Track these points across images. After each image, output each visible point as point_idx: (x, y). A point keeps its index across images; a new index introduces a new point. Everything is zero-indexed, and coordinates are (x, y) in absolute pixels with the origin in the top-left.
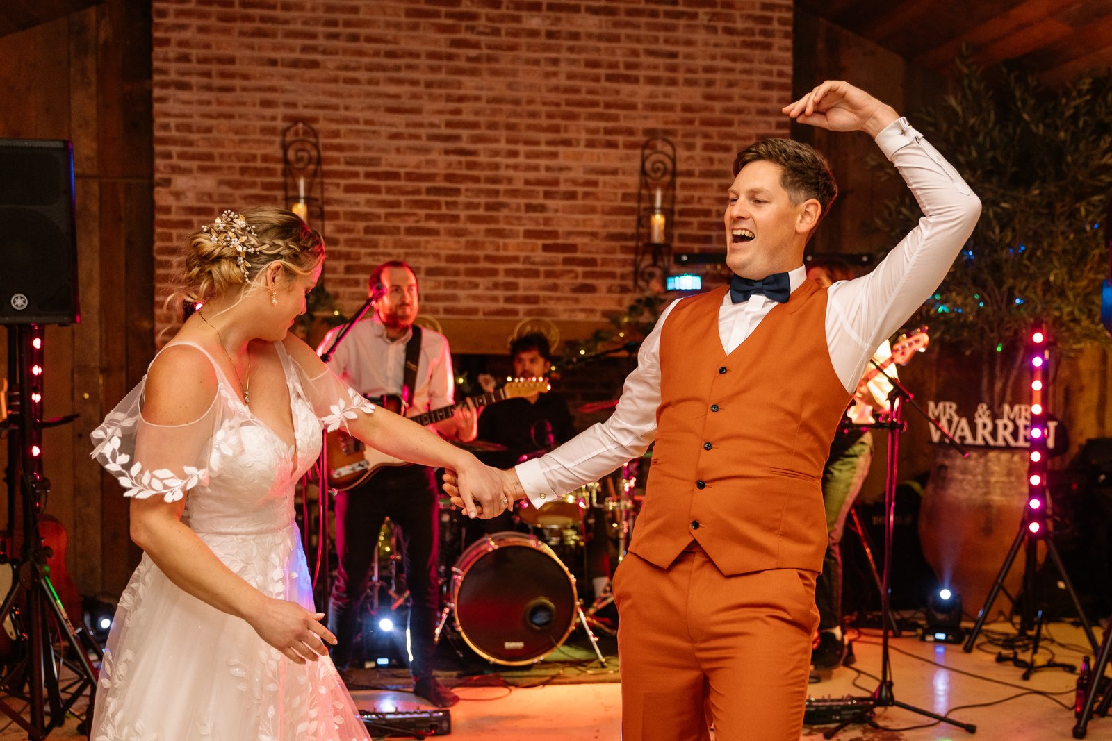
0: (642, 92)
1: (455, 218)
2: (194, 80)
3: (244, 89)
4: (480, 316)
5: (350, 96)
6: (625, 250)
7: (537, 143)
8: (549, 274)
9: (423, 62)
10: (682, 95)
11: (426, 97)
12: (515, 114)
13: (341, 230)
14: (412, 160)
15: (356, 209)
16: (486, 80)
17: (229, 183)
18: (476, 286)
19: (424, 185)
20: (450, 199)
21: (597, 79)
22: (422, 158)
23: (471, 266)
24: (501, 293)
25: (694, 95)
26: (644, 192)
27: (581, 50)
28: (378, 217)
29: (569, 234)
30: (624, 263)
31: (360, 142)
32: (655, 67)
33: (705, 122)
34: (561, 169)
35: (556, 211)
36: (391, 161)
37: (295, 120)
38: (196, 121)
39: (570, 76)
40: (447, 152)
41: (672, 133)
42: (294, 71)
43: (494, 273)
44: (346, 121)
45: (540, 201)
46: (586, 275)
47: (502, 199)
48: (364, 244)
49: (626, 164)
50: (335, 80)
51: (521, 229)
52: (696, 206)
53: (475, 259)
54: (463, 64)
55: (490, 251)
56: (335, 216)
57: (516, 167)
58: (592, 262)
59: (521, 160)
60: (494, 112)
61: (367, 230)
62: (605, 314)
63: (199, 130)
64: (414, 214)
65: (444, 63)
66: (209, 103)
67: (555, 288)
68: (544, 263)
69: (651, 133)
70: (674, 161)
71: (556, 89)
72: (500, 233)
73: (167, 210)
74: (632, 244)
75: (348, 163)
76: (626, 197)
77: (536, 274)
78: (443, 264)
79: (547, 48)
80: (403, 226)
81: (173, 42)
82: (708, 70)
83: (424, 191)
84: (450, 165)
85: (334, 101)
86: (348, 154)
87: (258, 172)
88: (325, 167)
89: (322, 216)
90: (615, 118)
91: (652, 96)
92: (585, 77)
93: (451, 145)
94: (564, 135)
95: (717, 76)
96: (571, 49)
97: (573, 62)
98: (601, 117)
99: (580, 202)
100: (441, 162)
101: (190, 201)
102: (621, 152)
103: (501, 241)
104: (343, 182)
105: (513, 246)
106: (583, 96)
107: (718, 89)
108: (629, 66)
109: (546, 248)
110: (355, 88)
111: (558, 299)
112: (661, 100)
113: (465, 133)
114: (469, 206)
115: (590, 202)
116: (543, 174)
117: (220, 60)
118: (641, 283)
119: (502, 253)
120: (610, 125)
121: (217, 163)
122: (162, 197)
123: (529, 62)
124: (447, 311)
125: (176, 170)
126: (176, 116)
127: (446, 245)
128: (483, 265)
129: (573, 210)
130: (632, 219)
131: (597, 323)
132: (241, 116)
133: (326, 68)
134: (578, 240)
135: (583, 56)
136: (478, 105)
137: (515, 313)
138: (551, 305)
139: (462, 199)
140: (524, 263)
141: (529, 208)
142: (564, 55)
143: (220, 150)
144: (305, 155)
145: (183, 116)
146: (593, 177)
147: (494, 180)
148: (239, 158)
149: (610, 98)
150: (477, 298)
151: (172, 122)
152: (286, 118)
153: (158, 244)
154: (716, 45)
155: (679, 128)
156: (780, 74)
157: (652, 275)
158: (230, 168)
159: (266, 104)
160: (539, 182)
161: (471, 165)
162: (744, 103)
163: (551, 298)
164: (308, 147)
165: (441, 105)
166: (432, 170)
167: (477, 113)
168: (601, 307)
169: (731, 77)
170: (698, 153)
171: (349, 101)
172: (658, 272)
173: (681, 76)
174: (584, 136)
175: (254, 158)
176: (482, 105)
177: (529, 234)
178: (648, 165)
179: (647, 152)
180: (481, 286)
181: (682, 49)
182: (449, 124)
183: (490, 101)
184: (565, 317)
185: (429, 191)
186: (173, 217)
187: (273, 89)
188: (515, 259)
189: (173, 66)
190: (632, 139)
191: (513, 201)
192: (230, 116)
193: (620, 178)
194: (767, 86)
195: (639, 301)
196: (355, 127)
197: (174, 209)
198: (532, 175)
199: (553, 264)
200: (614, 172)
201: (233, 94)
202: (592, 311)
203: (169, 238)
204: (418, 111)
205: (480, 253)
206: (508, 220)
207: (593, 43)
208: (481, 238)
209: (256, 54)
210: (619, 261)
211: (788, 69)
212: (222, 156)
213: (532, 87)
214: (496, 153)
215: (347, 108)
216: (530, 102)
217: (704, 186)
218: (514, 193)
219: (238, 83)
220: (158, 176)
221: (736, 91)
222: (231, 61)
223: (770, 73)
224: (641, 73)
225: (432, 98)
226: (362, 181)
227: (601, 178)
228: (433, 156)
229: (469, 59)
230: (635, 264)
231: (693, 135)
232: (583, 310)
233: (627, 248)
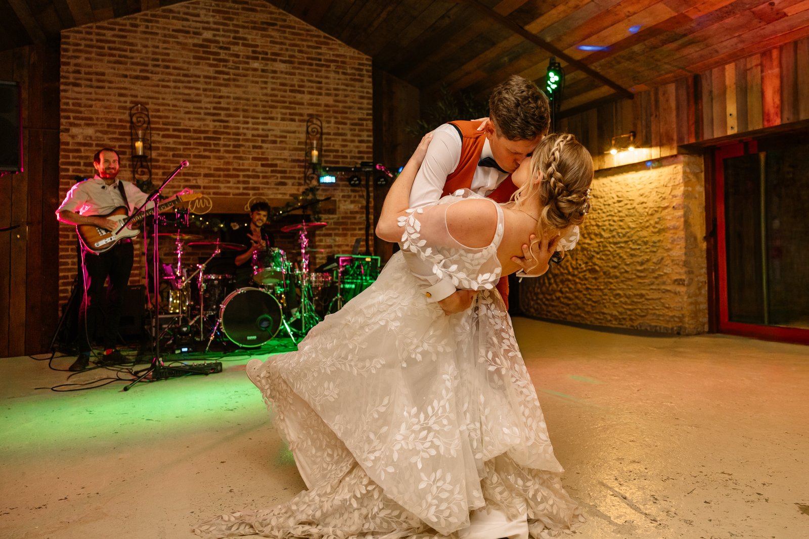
0: (306, 97)
1: (219, 151)
2: (82, 82)
3: (109, 88)
4: (231, 196)
5: (165, 93)
6: (300, 167)
7: (258, 118)
8: (264, 177)
9: (202, 80)
10: (324, 100)
11: (203, 96)
12: (247, 105)
13: (160, 155)
14: (197, 124)
15: (167, 145)
16: (233, 89)
17: (101, 132)
18: (229, 182)
19: (202, 135)
20: (216, 142)
21: (285, 91)
22: (202, 123)
23: (226, 173)
24: (241, 186)
25: (330, 100)
26: (308, 141)
27: (278, 78)
28: (180, 150)
29: (274, 159)
30: (299, 172)
31: (171, 115)
32: (312, 87)
33: (335, 112)
34: (269, 130)
35: (267, 148)
36: (186, 124)
37: (136, 103)
38: (84, 102)
39: (273, 89)
40: (214, 121)
41: (321, 116)
42: (136, 81)
43: (238, 176)
44: (163, 105)
45: (260, 144)
46: (282, 178)
47: (241, 143)
48: (172, 162)
49: (300, 129)
50: (158, 86)
51: (251, 156)
52: (331, 148)
53: (228, 170)
54: (222, 82)
55: (236, 166)
56: (158, 148)
57: (248, 129)
58: (285, 172)
59: (250, 125)
60: (237, 104)
61: (174, 156)
62: (291, 195)
63: (85, 106)
64: (198, 149)
65: (212, 81)
66: (91, 93)
67: (267, 183)
69: (311, 115)
70: (321, 128)
71: (266, 95)
72: (240, 158)
73: (68, 144)
74: (303, 164)
75: (164, 124)
76: (300, 143)
77: (258, 177)
78: (212, 172)
79: (262, 77)
80: (192, 154)
81: (71, 64)
82: (335, 89)
83: (202, 138)
84: (215, 127)
85: (157, 95)
86: (164, 120)
87: (117, 127)
88: (153, 126)
89: (150, 148)
90: (295, 109)
91: (311, 99)
92: (280, 90)
93: (216, 118)
94: (270, 115)
95: (340, 92)
96: (273, 78)
97: (274, 83)
98: (287, 108)
99: (278, 145)
100: (211, 125)
101: (80, 139)
102: (297, 123)
103: (241, 162)
104: (161, 133)
105: (247, 164)
106: (279, 98)
107: (340, 98)
108: (300, 86)
109: (263, 165)
110: (167, 90)
111: (269, 188)
112: (315, 101)
113: (223, 113)
114: (225, 145)
115: (284, 145)
116: (261, 132)
117: (97, 74)
118: (308, 181)
119: (241, 167)
120: (292, 111)
121: (95, 122)
122: (64, 137)
123: (253, 82)
124: (214, 193)
125: (72, 124)
126: (73, 99)
127: (214, 163)
128: (232, 172)
129: (276, 148)
130: (303, 153)
131: (287, 199)
132: (108, 100)
133: (153, 80)
134: (278, 162)
135: (279, 81)
136: (229, 100)
137: (248, 194)
138: (265, 191)
139: (221, 142)
140: (252, 172)
141: (254, 147)
142: (270, 80)
143: (97, 116)
144: (142, 119)
145: (77, 99)
146: (285, 134)
147: (238, 134)
148: (106, 120)
149: (292, 100)
150: (230, 188)
151: (71, 102)
152: (132, 102)
153: (61, 160)
154: (339, 79)
155: (324, 114)
156: (367, 93)
157: (313, 178)
158: (102, 124)
159: (121, 95)
160: (259, 136)
161: (225, 127)
162: (352, 104)
163: (265, 188)
164: (143, 116)
165: (211, 99)
166: (207, 129)
167: (228, 104)
168: (289, 192)
169: (346, 93)
170: (332, 125)
171: (164, 96)
172: (315, 176)
173: (323, 92)
174: (279, 116)
175: (115, 120)
176: (232, 100)
177: (254, 159)
178: (310, 130)
179: (309, 124)
180: (231, 182)
181: (324, 80)
182: (215, 108)
183: (235, 98)
184: (272, 197)
185: (205, 138)
186: (70, 147)
187: (125, 89)
188: (248, 170)
189: (72, 75)
190: (302, 118)
191: (247, 144)
192: (103, 100)
193: (297, 135)
194: (362, 97)
195: (307, 189)
196: (167, 108)
197: (71, 143)
198: (255, 132)
199: (266, 172)
200: (294, 132)
201: (104, 90)
202: (285, 194)
203: (68, 157)
204: (200, 102)
205: (231, 167)
206: (244, 152)
207: (283, 76)
208: (231, 160)
209: (116, 72)
210: (297, 171)
211: (371, 91)
212: (97, 119)
213: (255, 93)
214: (238, 122)
215: (163, 99)
216: (254, 100)
217: (335, 140)
218: (247, 140)
219: (107, 85)
220: (62, 127)
221: (348, 99)
222: (103, 74)
223: (363, 92)
224: (306, 90)
225: (207, 96)
226: (171, 133)
227: (288, 135)
228: (207, 122)
229: (224, 79)
230: (305, 173)
231: (330, 117)
232: (281, 194)
233: (301, 166)
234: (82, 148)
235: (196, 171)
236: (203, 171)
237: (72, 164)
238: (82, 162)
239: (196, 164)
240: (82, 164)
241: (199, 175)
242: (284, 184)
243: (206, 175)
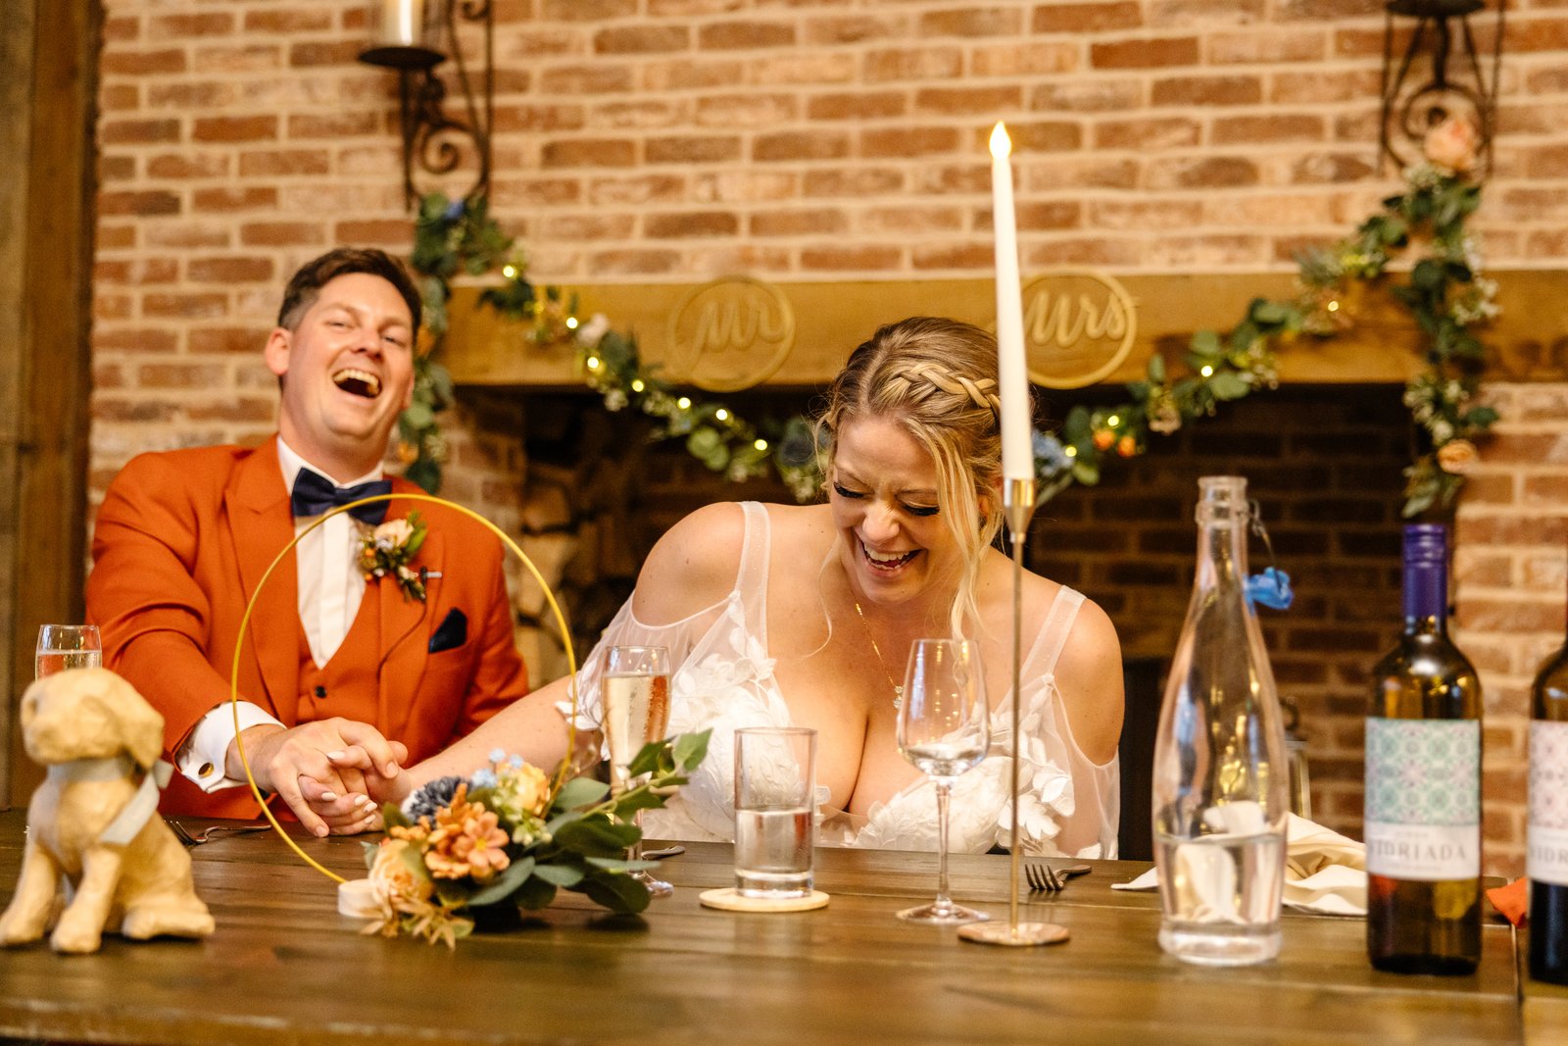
4: (906, 272)
8: (1111, 136)
13: (536, 47)
18: (895, 182)
23: (879, 124)
30: (1348, 86)
46: (1225, 131)
48: (593, 81)
53: (891, 105)
55: (936, 79)
56: (520, 7)
58: (1246, 90)
61: (601, 45)
62: (1285, 250)
67: (1125, 177)
68: (1096, 105)
73: (132, 28)
77: (1071, 137)
78: (801, 125)
80: (694, 23)
103: (967, 46)
105: (1003, 55)
109: (1102, 57)
111: (1138, 209)
118: (1401, 146)
119: (970, 82)
124: (809, 259)
127: (810, 69)
128: (914, 120)
131: (1257, 277)
134: (1202, 27)
138: (1114, 231)
140: (1034, 107)
150: (896, 218)
153: (109, 118)
163: (1113, 208)
168: (1272, 229)
177: (1049, 19)
180: (909, 184)
184: (1157, 265)
186: (143, 45)
188: (1009, 96)
195: (1393, 201)
197: (144, 24)
199: (1121, 104)
202: (1242, 241)
203: (128, 97)
205: (908, 87)
208: (909, 40)
210: (1330, 80)
230: (1385, 86)
232: (1216, 241)
233: (1354, 36)
234: (190, 46)
235: (715, 125)
236: (751, 125)
237: (146, 132)
238: (188, 118)
239: (712, 82)
240: (187, 129)
241: (728, 149)
242: (1235, 173)
243: (768, 149)
